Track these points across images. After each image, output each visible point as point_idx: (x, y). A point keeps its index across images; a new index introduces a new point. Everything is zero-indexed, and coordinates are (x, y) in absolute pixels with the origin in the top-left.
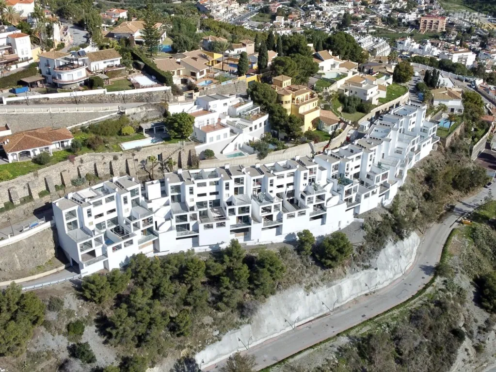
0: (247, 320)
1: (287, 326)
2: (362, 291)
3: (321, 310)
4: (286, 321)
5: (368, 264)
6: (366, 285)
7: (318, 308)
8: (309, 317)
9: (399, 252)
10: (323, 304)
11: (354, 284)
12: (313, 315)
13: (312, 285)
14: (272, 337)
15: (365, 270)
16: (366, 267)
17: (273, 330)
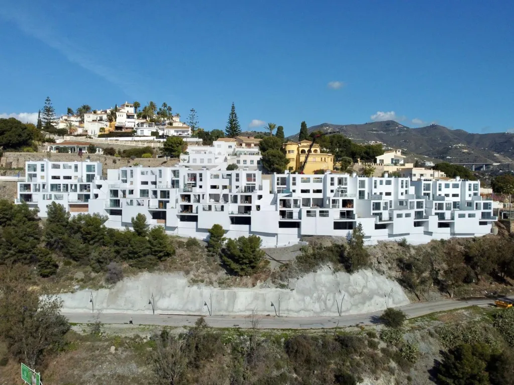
0: (110, 286)
1: (149, 309)
2: (264, 310)
3: (199, 310)
4: (150, 303)
5: (286, 283)
6: (272, 305)
7: (198, 306)
8: (180, 311)
9: (338, 284)
10: (205, 304)
11: (256, 298)
12: (185, 311)
13: (202, 281)
14: (125, 312)
15: (279, 289)
16: (282, 286)
17: (130, 306)
